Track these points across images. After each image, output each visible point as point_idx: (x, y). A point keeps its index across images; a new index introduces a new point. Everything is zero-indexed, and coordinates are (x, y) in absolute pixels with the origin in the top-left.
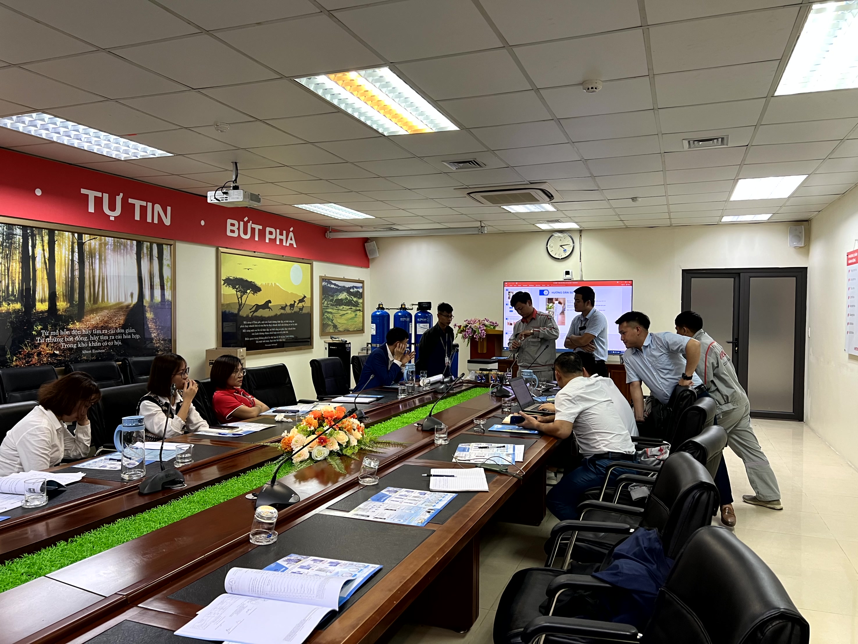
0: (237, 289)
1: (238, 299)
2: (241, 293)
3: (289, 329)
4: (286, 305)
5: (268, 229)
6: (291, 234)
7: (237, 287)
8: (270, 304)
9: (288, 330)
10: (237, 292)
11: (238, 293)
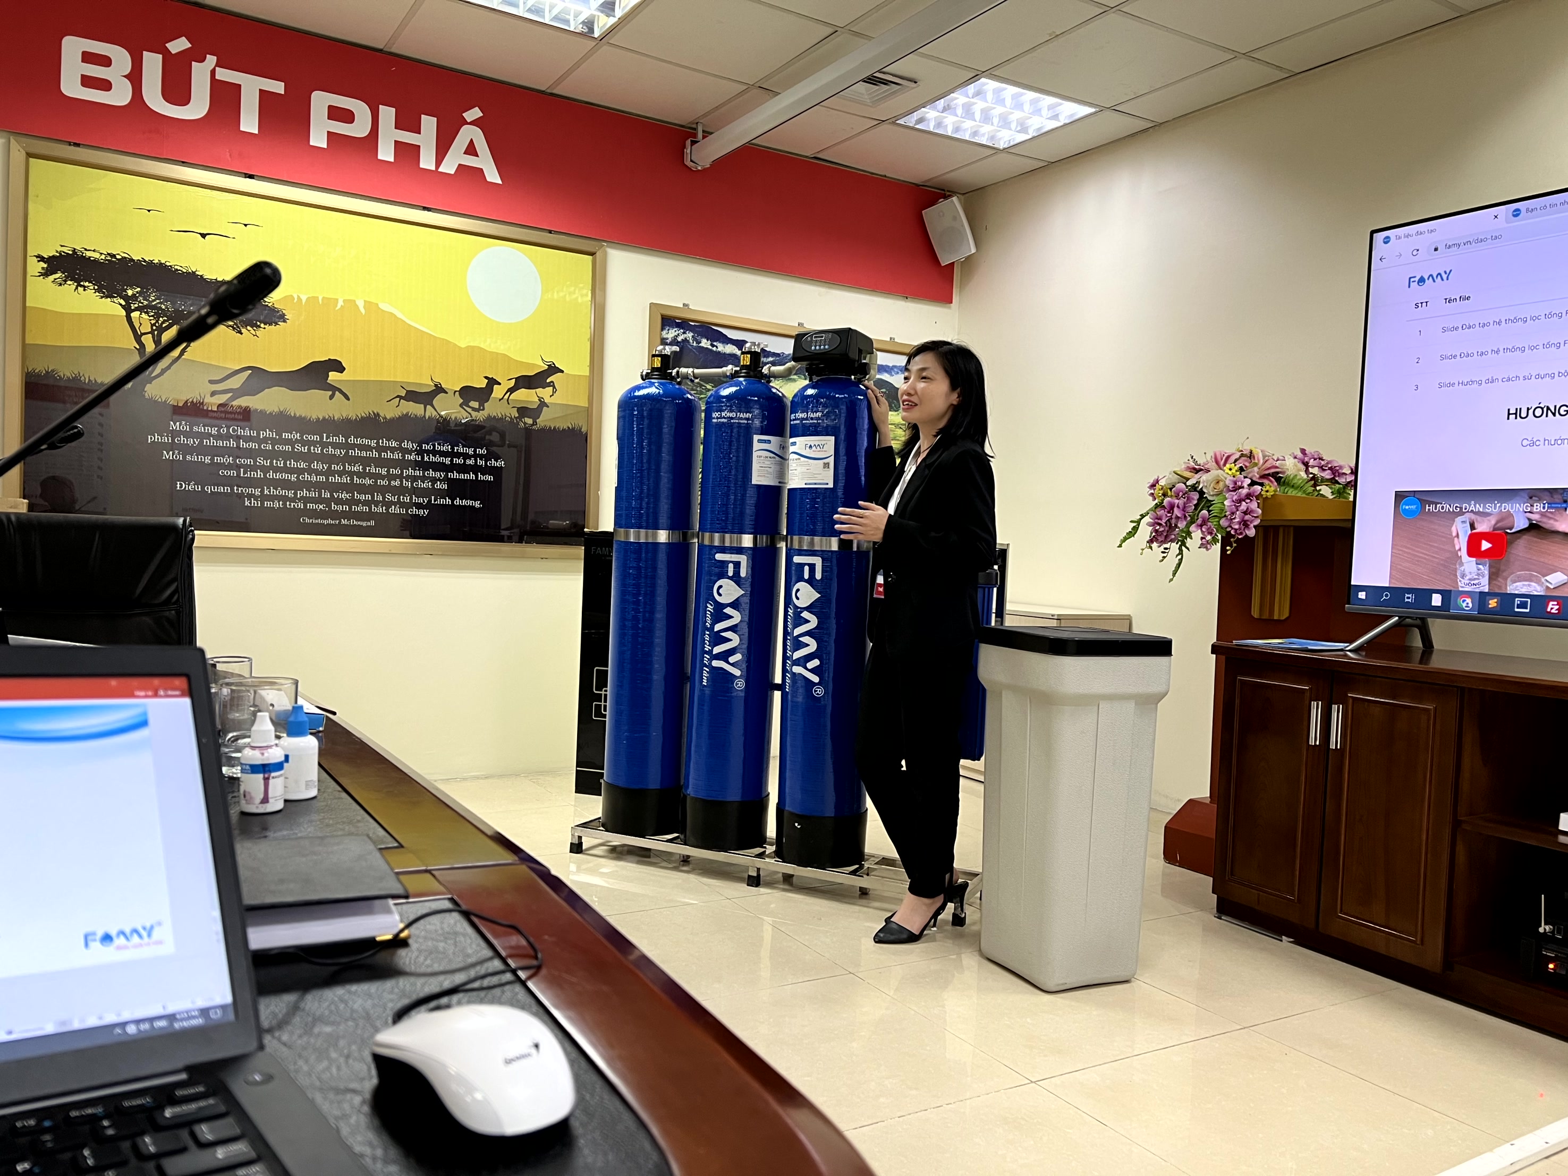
0: (126, 298)
1: (138, 337)
2: (157, 317)
3: (455, 475)
4: (439, 389)
5: (321, 101)
6: (469, 133)
7: (130, 292)
8: (333, 376)
9: (446, 479)
10: (128, 311)
11: (135, 315)
